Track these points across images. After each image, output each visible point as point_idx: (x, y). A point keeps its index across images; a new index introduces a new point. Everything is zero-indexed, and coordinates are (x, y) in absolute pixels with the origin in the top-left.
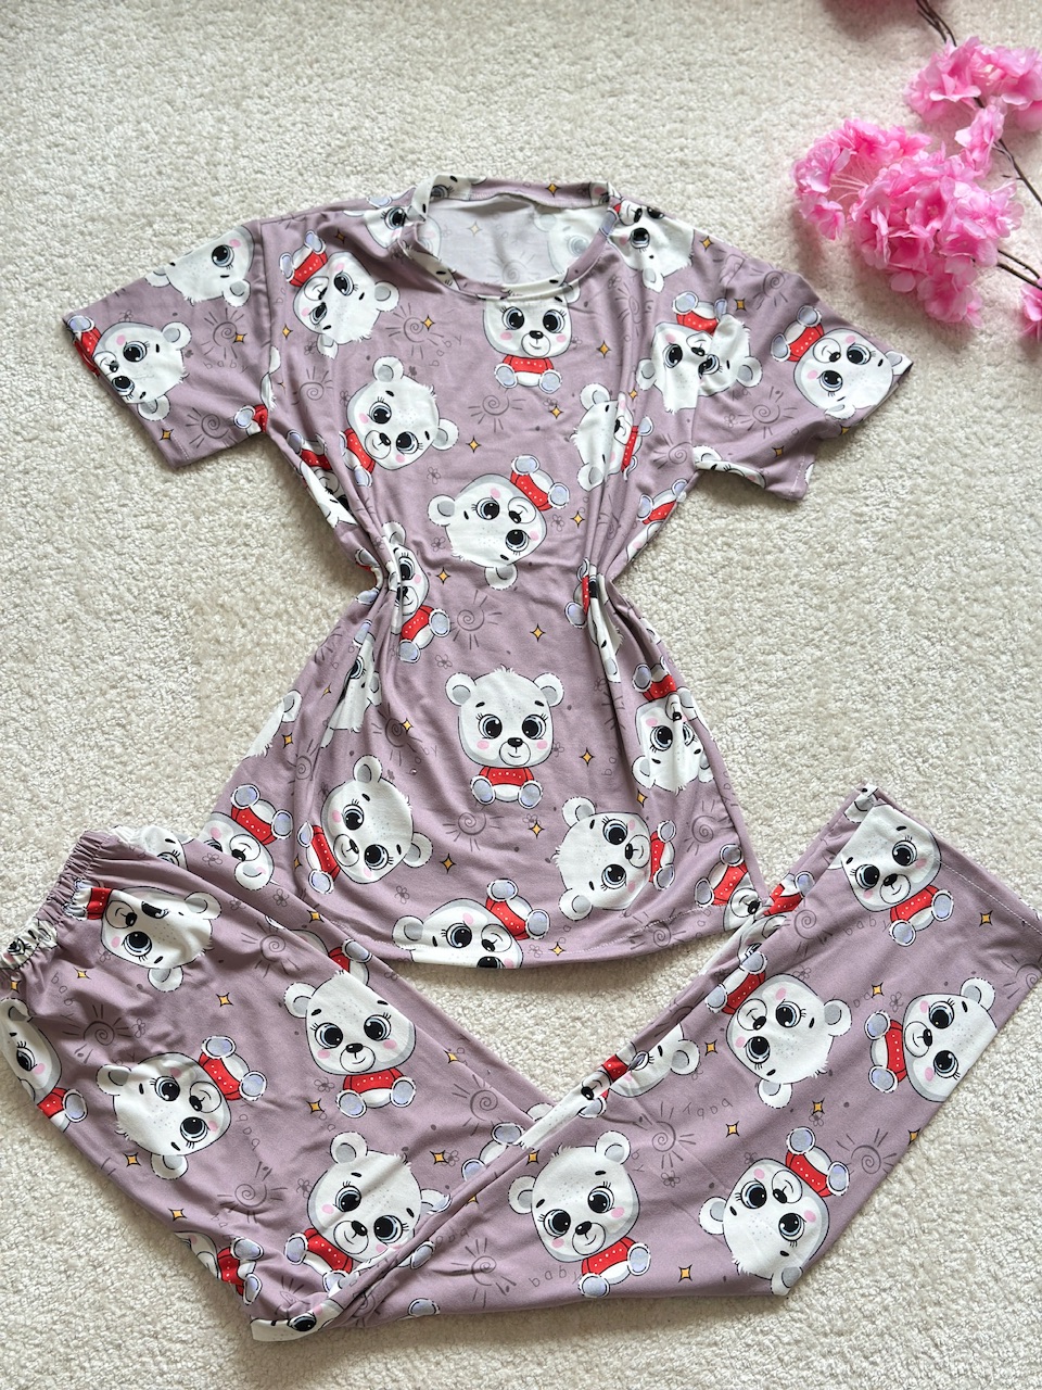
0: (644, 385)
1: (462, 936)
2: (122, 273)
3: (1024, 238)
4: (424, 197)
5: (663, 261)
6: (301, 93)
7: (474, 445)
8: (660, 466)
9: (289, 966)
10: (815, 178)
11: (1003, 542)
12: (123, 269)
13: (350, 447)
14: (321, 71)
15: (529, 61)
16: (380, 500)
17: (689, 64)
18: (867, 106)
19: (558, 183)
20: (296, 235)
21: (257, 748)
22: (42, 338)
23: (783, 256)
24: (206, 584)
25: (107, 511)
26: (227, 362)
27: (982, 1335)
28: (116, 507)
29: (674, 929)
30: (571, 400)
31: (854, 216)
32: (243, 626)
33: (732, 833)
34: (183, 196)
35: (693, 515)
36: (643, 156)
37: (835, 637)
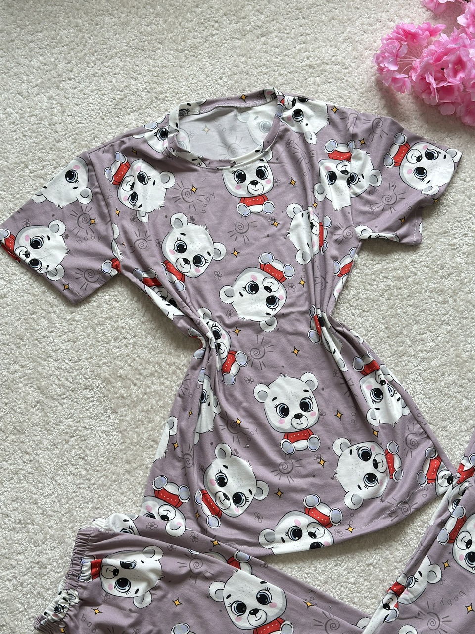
0: (320, 198)
1: (297, 533)
2: (18, 199)
4: (175, 119)
5: (313, 125)
6: (92, 72)
7: (236, 253)
8: (339, 242)
9: (208, 574)
10: (389, 63)
12: (18, 196)
13: (168, 270)
14: (99, 57)
15: (213, 26)
16: (192, 296)
17: (301, 9)
18: (402, 12)
19: (246, 93)
20: (109, 156)
21: (160, 454)
23: (377, 108)
24: (109, 366)
25: (44, 337)
26: (89, 236)
28: (48, 334)
29: (411, 503)
30: (282, 215)
31: (414, 78)
32: (135, 385)
33: (428, 441)
34: (41, 147)
35: (363, 265)
36: (288, 67)
37: (456, 317)
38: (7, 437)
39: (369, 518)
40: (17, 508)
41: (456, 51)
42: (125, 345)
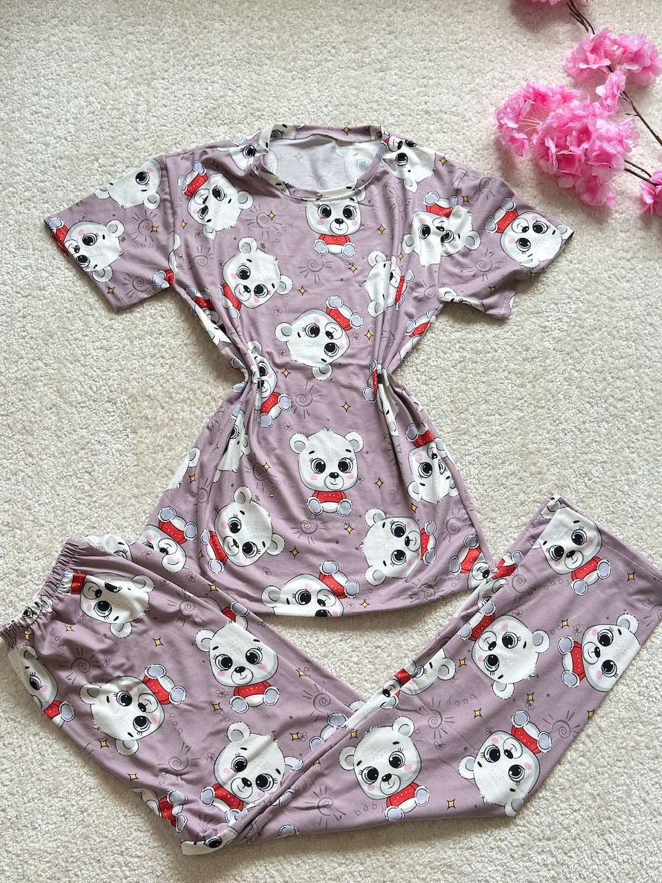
0: (407, 250)
1: (305, 597)
2: (80, 190)
3: (641, 152)
4: (267, 138)
5: (416, 173)
6: (188, 75)
7: (302, 291)
8: (419, 300)
9: (198, 620)
10: (510, 119)
11: (634, 342)
12: (81, 188)
13: (225, 294)
14: (200, 62)
15: (329, 51)
16: (245, 326)
17: (429, 50)
18: (540, 73)
19: (350, 126)
20: (187, 164)
21: (173, 484)
22: (31, 233)
23: (491, 168)
24: (138, 383)
25: (76, 340)
26: (147, 244)
27: (637, 837)
28: (81, 337)
29: (437, 589)
30: (362, 261)
32: (162, 408)
33: (471, 528)
34: (117, 142)
35: (440, 330)
36: (402, 108)
38: (13, 435)
39: (388, 597)
40: (8, 510)
41: (584, 118)
42: (161, 364)
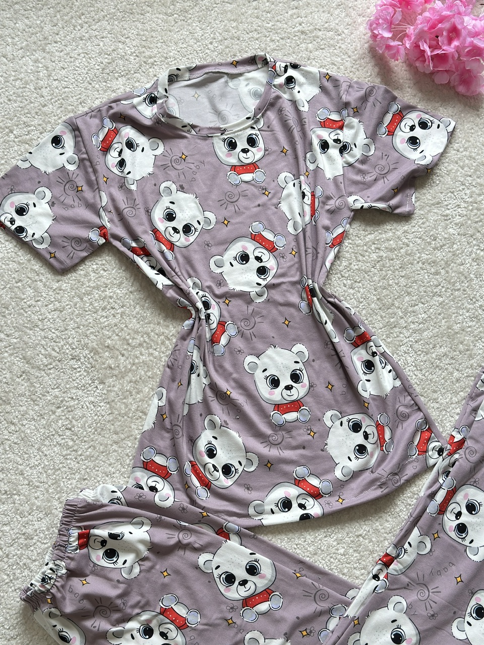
0: (311, 167)
1: (286, 505)
4: (165, 85)
5: (305, 92)
6: (78, 35)
7: (226, 222)
8: (331, 212)
9: (197, 545)
10: (383, 29)
13: (157, 239)
14: (86, 20)
16: (181, 265)
19: (236, 59)
20: (96, 121)
21: (148, 425)
23: (371, 75)
24: (96, 336)
25: (30, 306)
26: (76, 204)
28: (34, 303)
29: (402, 474)
30: (273, 185)
31: (408, 46)
32: (123, 355)
33: (419, 413)
34: (26, 111)
35: (355, 236)
36: (280, 33)
37: (448, 288)
39: (359, 490)
40: (3, 479)
41: (451, 18)
42: (113, 314)
